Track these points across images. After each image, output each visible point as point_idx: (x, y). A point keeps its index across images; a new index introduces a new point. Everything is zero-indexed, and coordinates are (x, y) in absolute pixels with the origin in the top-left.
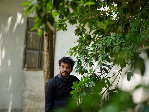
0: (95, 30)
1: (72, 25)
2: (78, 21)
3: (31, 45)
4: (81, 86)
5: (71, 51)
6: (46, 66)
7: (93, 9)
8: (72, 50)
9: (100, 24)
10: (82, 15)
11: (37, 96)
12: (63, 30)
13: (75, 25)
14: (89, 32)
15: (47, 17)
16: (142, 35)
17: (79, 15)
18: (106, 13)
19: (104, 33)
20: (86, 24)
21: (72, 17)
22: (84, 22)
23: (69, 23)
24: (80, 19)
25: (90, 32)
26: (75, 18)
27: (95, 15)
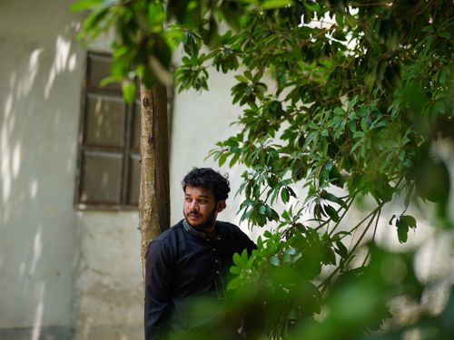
0: (293, 87)
1: (225, 71)
2: (240, 60)
3: (98, 134)
4: (259, 263)
5: (221, 150)
6: (147, 196)
7: (287, 24)
8: (225, 148)
9: (306, 69)
10: (252, 41)
11: (117, 289)
12: (197, 87)
13: (231, 73)
14: (274, 94)
15: (151, 43)
16: (437, 103)
17: (245, 44)
18: (327, 36)
19: (320, 94)
20: (266, 69)
21: (222, 49)
22: (260, 62)
23: (215, 67)
24: (247, 55)
25: (278, 93)
26: (231, 52)
27: (295, 41)
